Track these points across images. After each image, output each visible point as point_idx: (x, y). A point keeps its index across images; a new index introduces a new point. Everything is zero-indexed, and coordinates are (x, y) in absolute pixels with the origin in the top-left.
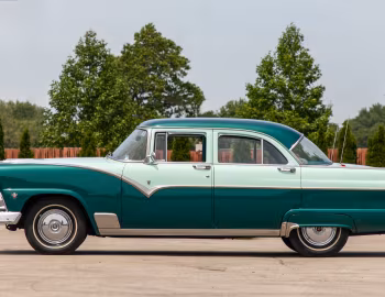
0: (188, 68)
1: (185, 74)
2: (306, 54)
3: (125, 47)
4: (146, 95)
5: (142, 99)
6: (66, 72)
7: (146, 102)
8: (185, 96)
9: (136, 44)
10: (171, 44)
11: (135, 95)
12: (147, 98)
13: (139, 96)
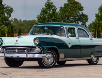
3: (65, 4)
4: (71, 18)
5: (70, 19)
6: (42, 11)
7: (71, 20)
8: (83, 18)
9: (68, 3)
10: (78, 3)
11: (68, 18)
13: (69, 18)
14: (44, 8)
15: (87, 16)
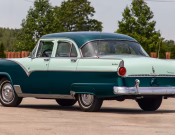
0: (94, 12)
1: (93, 15)
2: (146, 6)
3: (62, 3)
4: (73, 26)
8: (93, 26)
12: (74, 27)
13: (70, 26)
14: (32, 9)
15: (101, 23)
